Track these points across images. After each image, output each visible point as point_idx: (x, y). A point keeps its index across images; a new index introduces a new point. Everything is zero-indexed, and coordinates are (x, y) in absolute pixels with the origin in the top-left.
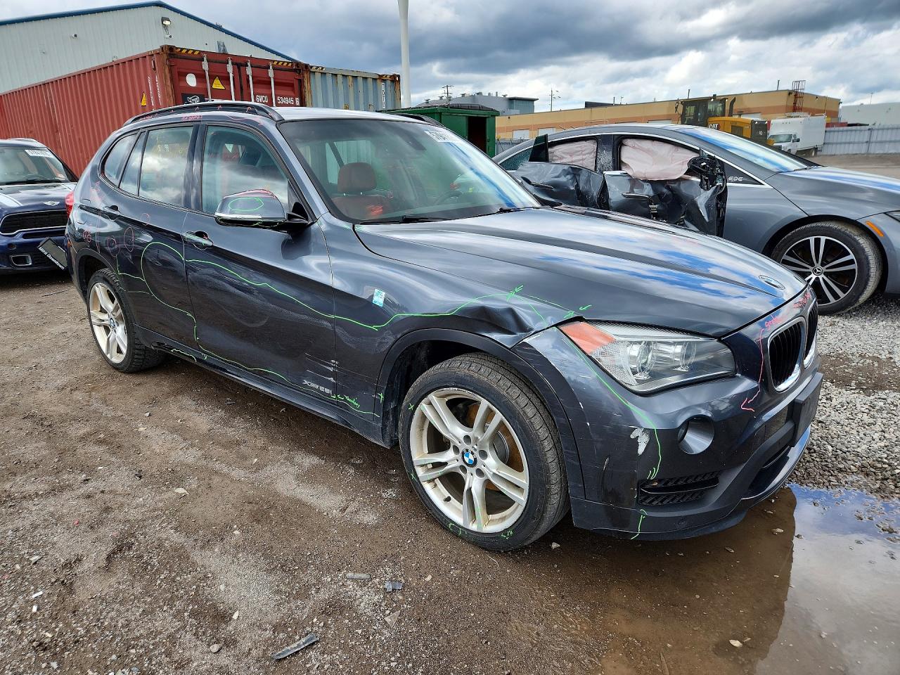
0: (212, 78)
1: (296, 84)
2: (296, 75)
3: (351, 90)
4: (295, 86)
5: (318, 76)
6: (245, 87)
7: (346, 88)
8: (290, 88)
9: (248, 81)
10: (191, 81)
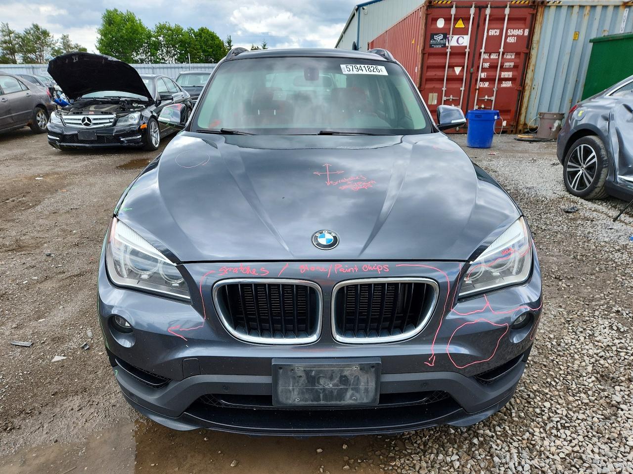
0: (456, 20)
1: (529, 18)
2: (531, 11)
3: (586, 18)
4: (527, 20)
5: (553, 9)
6: (481, 23)
7: (581, 17)
8: (523, 22)
9: (485, 20)
10: (441, 23)
